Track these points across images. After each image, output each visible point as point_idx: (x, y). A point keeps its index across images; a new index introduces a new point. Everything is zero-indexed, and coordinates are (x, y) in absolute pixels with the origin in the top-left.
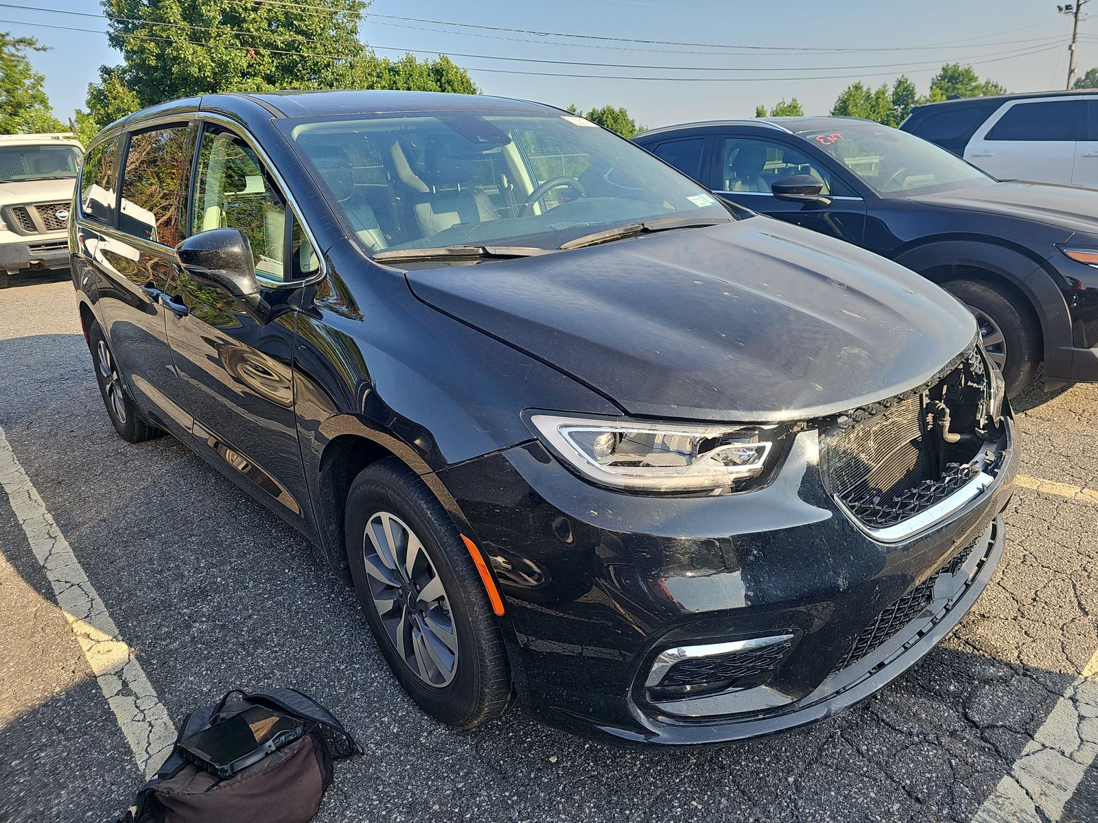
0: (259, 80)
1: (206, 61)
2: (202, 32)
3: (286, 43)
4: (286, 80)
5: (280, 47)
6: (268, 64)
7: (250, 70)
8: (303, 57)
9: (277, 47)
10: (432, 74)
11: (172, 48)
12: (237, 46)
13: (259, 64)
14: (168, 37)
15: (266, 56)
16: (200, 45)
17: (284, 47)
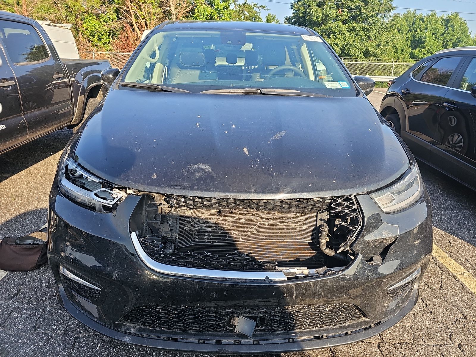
0: (340, 22)
1: (320, 14)
2: (322, 2)
3: (356, 6)
4: (351, 23)
5: (352, 8)
6: (345, 15)
7: (337, 18)
8: (361, 12)
9: (351, 8)
10: (443, 22)
11: (308, 9)
12: (335, 8)
13: (341, 15)
14: (309, 5)
15: (346, 12)
16: (320, 8)
17: (354, 8)
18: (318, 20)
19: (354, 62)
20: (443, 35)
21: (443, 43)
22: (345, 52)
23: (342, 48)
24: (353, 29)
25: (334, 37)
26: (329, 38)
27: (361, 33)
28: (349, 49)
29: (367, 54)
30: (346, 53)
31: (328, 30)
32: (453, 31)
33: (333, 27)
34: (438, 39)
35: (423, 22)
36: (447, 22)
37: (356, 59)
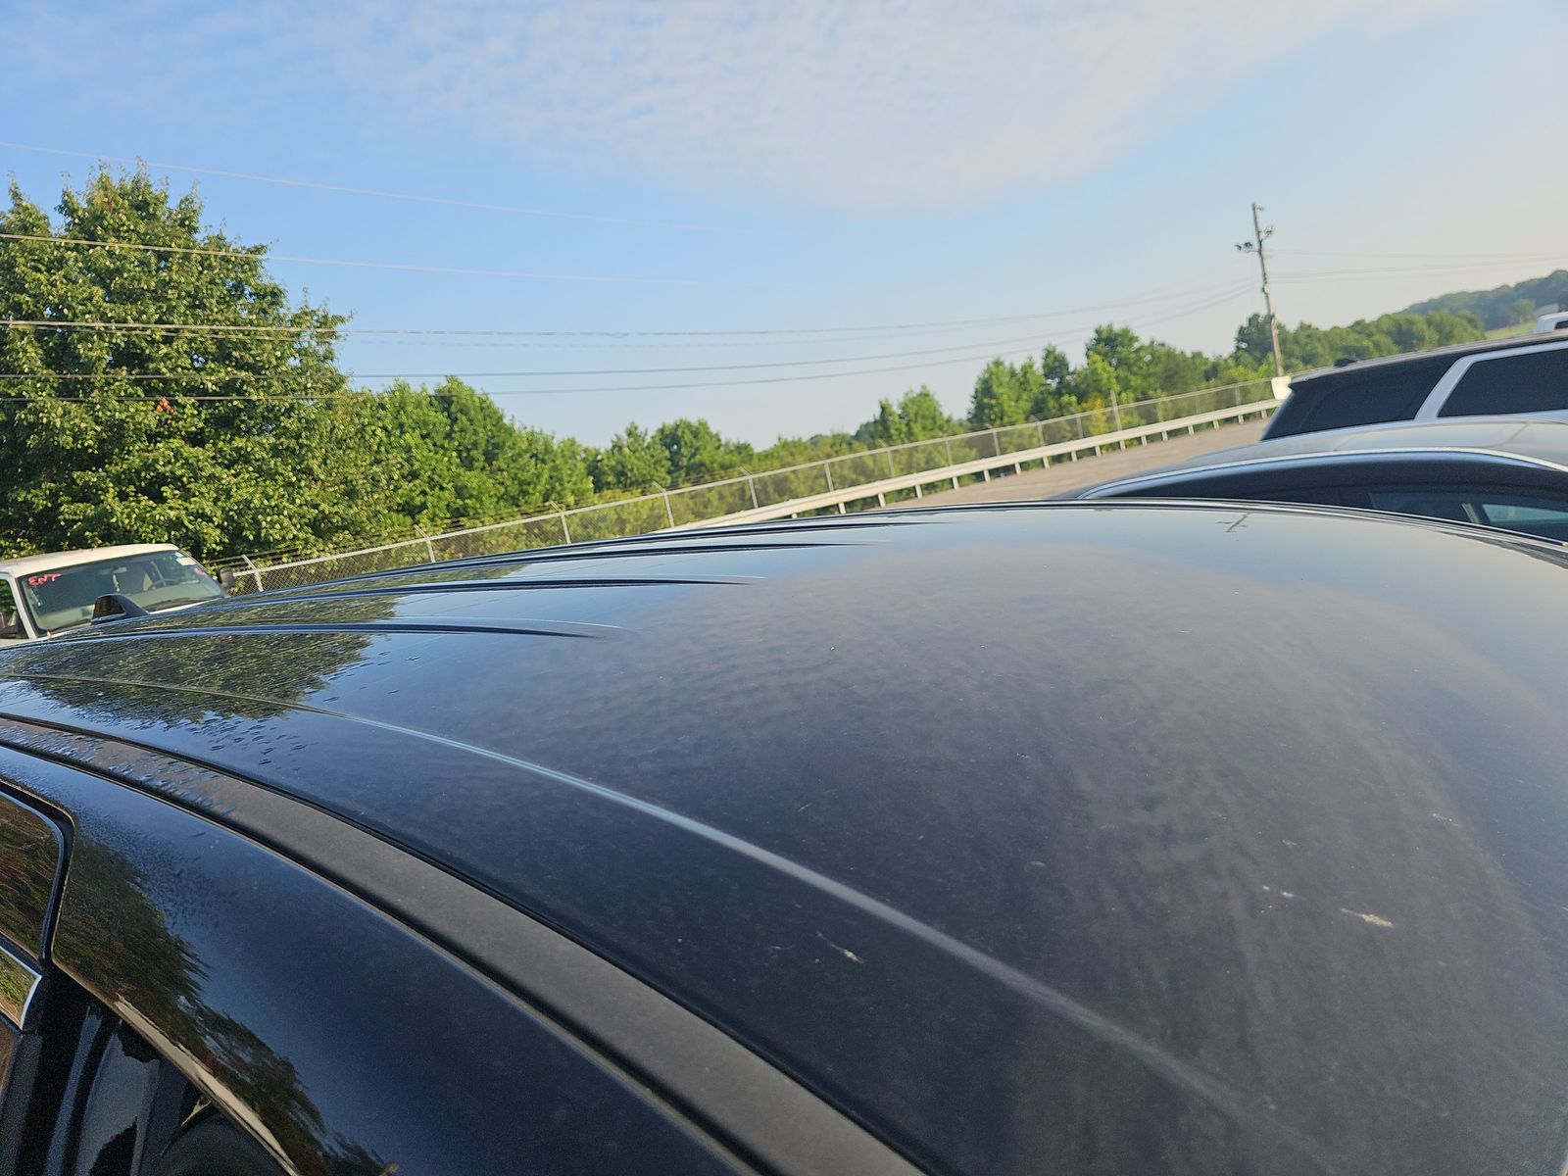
0: (179, 442)
1: (86, 424)
2: (78, 382)
3: (221, 384)
4: (223, 437)
5: (210, 391)
6: (192, 418)
7: (162, 429)
8: (249, 401)
9: (205, 392)
10: (436, 403)
11: (26, 411)
12: (139, 396)
13: (177, 419)
14: (20, 395)
15: (188, 406)
16: (75, 402)
17: (218, 390)
18: (82, 444)
19: (287, 564)
20: (448, 436)
21: (459, 456)
22: (246, 537)
23: (226, 524)
24: (243, 457)
25: (177, 492)
26: (160, 499)
27: (275, 465)
28: (258, 523)
29: (322, 528)
30: (251, 537)
31: (143, 474)
32: (471, 421)
33: (161, 459)
34: (442, 447)
35: (384, 408)
36: (445, 401)
37: (294, 554)
